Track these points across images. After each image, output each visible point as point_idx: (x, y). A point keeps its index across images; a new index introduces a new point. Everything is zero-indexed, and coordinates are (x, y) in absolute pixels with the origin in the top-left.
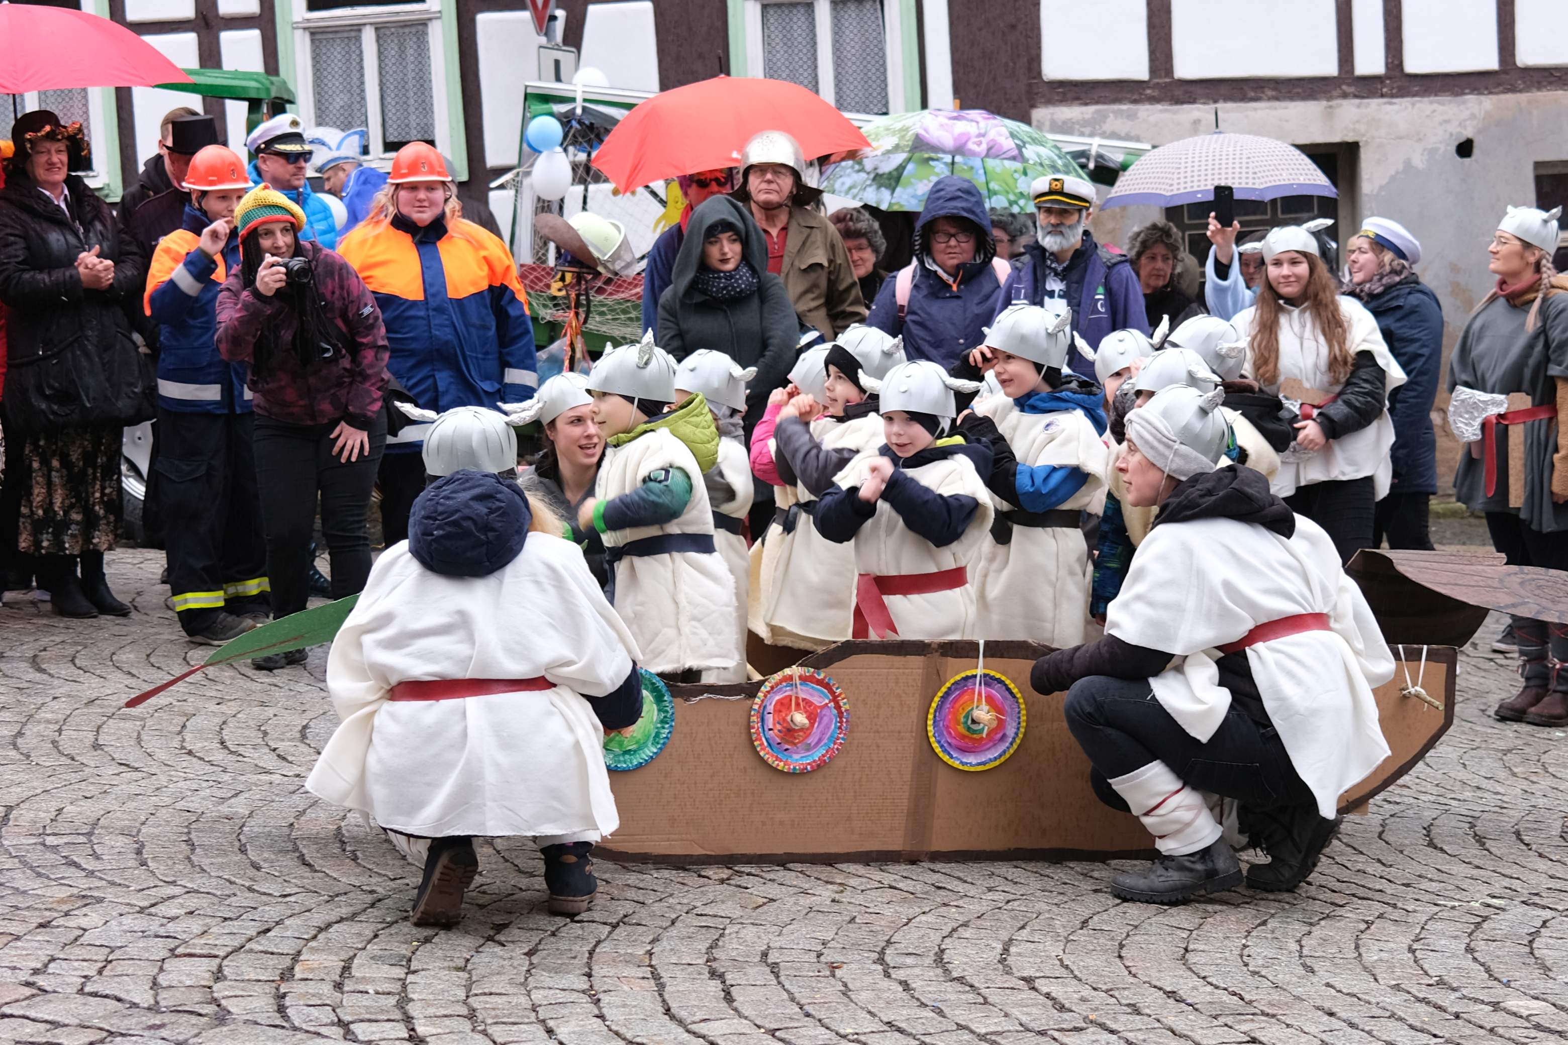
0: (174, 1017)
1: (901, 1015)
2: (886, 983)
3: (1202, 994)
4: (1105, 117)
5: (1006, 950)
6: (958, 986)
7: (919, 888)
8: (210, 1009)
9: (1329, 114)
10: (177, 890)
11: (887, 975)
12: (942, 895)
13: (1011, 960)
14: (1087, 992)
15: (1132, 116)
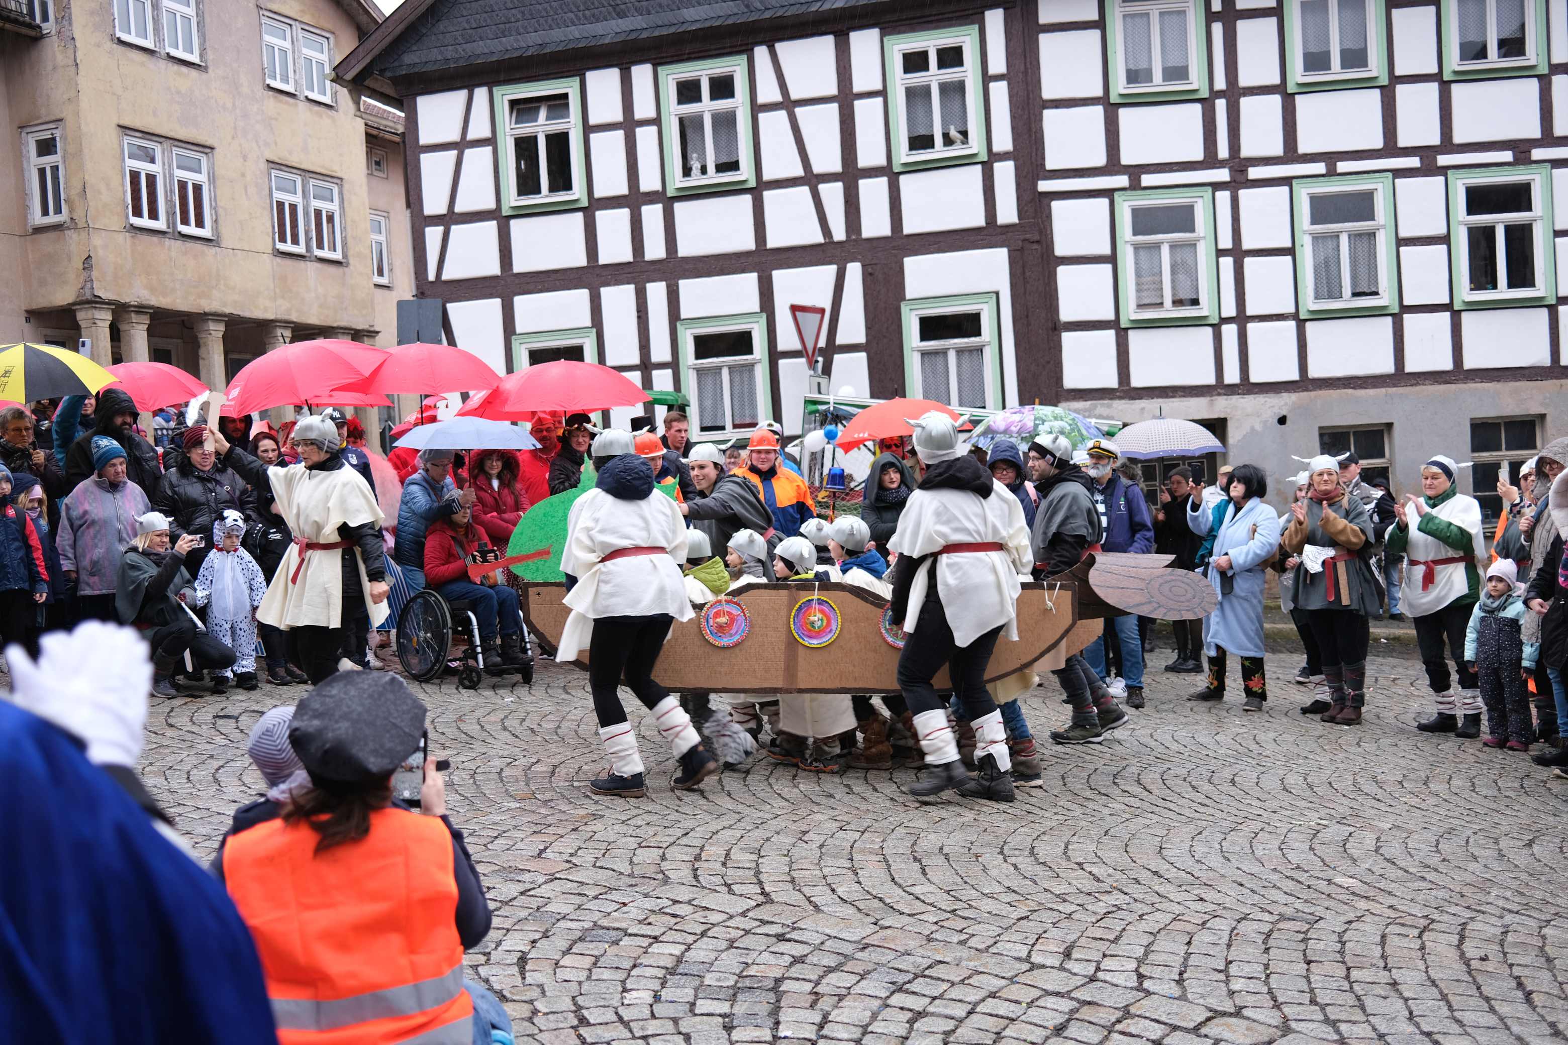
0: (642, 880)
1: (1014, 883)
2: (1005, 865)
3: (1172, 873)
4: (1095, 407)
5: (1066, 847)
6: (1043, 867)
7: (1018, 813)
8: (660, 876)
9: (1211, 404)
10: (641, 811)
11: (1006, 861)
12: (1031, 817)
13: (1070, 853)
14: (1111, 871)
15: (1109, 406)
